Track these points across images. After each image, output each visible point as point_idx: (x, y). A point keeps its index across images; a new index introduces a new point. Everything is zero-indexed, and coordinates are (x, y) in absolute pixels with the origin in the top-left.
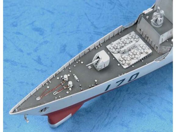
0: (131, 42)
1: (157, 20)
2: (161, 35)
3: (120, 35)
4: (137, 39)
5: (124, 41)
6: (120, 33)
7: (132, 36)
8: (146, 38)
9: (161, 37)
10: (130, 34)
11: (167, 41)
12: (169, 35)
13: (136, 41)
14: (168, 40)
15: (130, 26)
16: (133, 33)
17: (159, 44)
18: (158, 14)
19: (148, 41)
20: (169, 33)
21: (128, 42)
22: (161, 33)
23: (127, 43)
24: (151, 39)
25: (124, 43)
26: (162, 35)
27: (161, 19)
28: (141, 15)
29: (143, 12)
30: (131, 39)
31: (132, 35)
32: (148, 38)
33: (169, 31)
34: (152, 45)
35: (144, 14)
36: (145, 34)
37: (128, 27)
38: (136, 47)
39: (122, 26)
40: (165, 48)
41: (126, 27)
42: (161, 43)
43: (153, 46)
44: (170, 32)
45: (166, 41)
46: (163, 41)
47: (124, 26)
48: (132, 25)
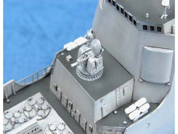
0: (30, 118)
1: (88, 64)
2: (96, 100)
3: (9, 102)
4: (45, 110)
5: (14, 116)
6: (9, 97)
7: (33, 105)
8: (68, 106)
9: (98, 104)
10: (30, 100)
11: (116, 112)
12: (118, 100)
13: (41, 116)
14: (117, 110)
15: (36, 80)
16: (38, 97)
17: (95, 122)
18: (89, 49)
19: (73, 113)
20: (118, 93)
21: (21, 120)
22: (98, 94)
23: (18, 123)
24: (77, 111)
25: (11, 122)
26: (99, 100)
27: (97, 60)
28: (60, 53)
29: (65, 47)
30: (30, 111)
31: (33, 102)
32: (72, 106)
33: (118, 89)
34: (81, 124)
35: (66, 51)
36: (66, 98)
37: (31, 82)
38: (41, 130)
39: (12, 81)
40: (111, 131)
41: (24, 84)
42: (100, 118)
43: (84, 127)
44: (122, 90)
45: (113, 112)
46: (105, 114)
47: (17, 82)
48: (40, 78)
